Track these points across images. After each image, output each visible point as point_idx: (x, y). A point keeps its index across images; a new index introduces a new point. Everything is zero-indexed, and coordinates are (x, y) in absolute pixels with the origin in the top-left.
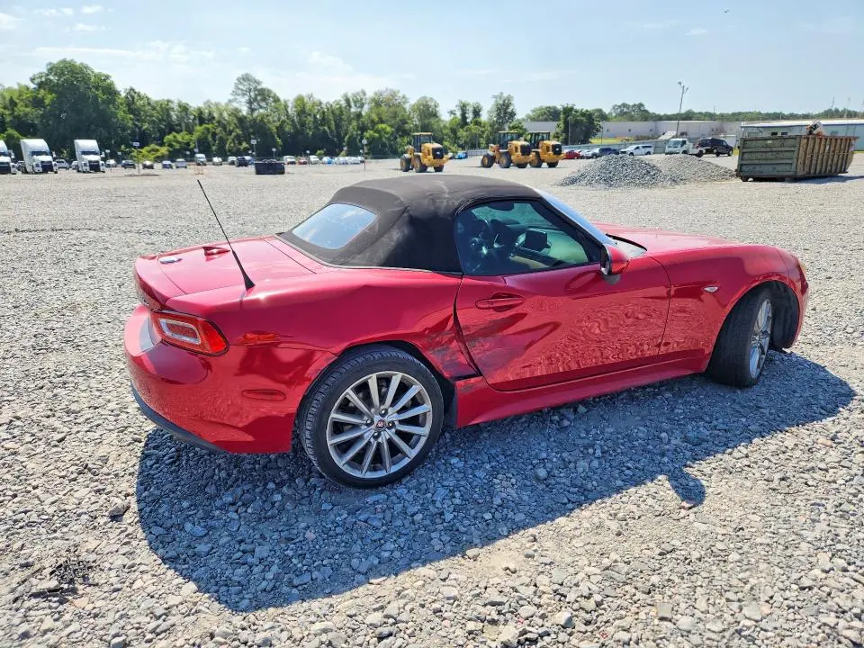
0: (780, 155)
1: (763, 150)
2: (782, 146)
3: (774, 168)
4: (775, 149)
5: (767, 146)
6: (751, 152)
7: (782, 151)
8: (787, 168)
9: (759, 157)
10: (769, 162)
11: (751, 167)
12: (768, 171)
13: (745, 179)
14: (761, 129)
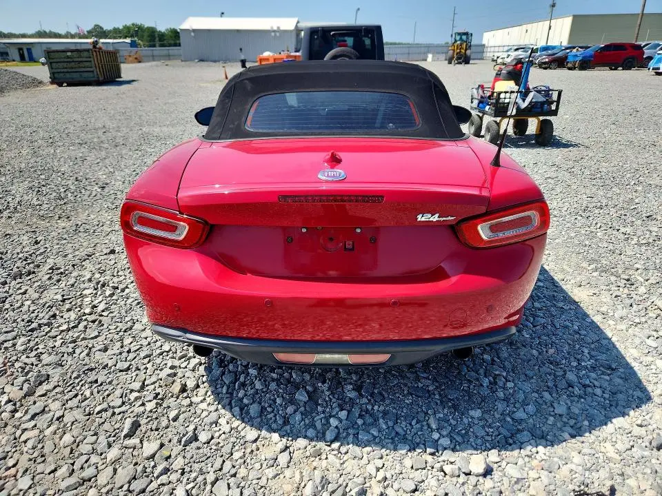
0: (81, 65)
1: (66, 60)
2: (81, 57)
3: (81, 76)
4: (75, 60)
5: (68, 57)
6: (57, 62)
7: (81, 61)
8: (91, 75)
9: (65, 66)
10: (73, 70)
11: (62, 75)
12: (76, 76)
13: (60, 85)
14: (8, 45)
